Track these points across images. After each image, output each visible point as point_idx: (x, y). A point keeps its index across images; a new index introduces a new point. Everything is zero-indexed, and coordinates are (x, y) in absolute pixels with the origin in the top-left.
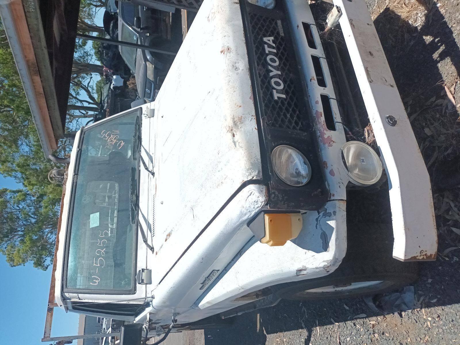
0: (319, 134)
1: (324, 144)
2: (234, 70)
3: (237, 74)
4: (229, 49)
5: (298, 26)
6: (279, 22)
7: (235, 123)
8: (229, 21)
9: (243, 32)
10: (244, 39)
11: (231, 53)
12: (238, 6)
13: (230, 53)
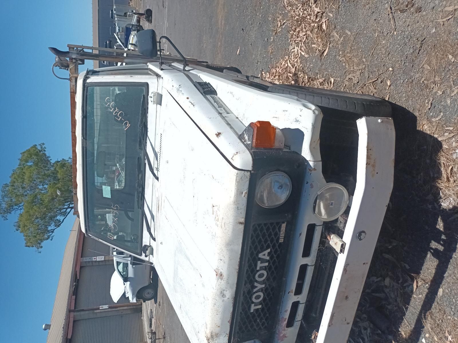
0: (278, 332)
1: (278, 340)
2: (222, 297)
3: (223, 301)
4: (221, 275)
5: (300, 234)
6: (284, 226)
7: (212, 336)
8: (229, 244)
9: (238, 260)
10: (237, 268)
11: (222, 281)
12: (242, 227)
13: (221, 279)
